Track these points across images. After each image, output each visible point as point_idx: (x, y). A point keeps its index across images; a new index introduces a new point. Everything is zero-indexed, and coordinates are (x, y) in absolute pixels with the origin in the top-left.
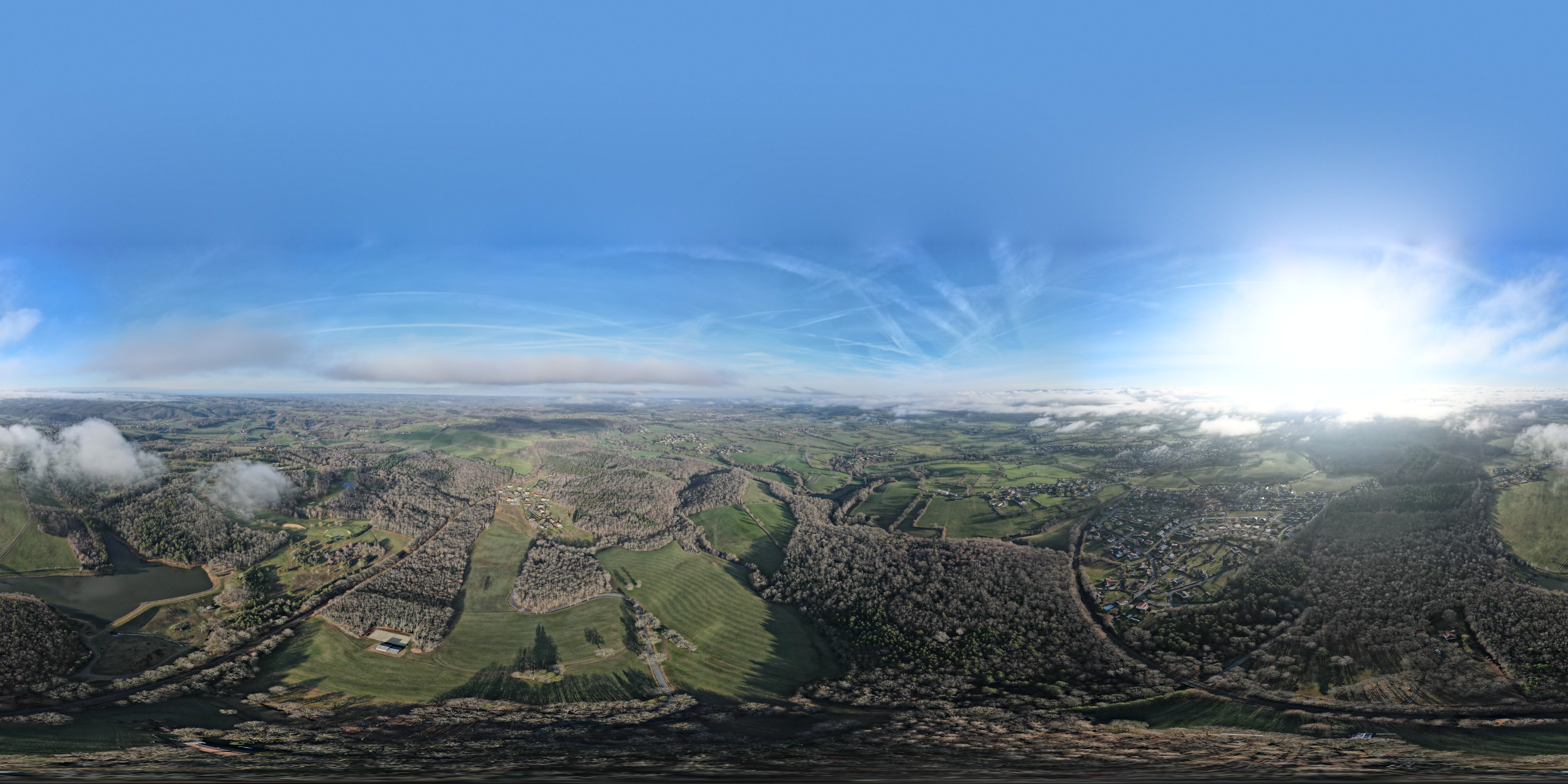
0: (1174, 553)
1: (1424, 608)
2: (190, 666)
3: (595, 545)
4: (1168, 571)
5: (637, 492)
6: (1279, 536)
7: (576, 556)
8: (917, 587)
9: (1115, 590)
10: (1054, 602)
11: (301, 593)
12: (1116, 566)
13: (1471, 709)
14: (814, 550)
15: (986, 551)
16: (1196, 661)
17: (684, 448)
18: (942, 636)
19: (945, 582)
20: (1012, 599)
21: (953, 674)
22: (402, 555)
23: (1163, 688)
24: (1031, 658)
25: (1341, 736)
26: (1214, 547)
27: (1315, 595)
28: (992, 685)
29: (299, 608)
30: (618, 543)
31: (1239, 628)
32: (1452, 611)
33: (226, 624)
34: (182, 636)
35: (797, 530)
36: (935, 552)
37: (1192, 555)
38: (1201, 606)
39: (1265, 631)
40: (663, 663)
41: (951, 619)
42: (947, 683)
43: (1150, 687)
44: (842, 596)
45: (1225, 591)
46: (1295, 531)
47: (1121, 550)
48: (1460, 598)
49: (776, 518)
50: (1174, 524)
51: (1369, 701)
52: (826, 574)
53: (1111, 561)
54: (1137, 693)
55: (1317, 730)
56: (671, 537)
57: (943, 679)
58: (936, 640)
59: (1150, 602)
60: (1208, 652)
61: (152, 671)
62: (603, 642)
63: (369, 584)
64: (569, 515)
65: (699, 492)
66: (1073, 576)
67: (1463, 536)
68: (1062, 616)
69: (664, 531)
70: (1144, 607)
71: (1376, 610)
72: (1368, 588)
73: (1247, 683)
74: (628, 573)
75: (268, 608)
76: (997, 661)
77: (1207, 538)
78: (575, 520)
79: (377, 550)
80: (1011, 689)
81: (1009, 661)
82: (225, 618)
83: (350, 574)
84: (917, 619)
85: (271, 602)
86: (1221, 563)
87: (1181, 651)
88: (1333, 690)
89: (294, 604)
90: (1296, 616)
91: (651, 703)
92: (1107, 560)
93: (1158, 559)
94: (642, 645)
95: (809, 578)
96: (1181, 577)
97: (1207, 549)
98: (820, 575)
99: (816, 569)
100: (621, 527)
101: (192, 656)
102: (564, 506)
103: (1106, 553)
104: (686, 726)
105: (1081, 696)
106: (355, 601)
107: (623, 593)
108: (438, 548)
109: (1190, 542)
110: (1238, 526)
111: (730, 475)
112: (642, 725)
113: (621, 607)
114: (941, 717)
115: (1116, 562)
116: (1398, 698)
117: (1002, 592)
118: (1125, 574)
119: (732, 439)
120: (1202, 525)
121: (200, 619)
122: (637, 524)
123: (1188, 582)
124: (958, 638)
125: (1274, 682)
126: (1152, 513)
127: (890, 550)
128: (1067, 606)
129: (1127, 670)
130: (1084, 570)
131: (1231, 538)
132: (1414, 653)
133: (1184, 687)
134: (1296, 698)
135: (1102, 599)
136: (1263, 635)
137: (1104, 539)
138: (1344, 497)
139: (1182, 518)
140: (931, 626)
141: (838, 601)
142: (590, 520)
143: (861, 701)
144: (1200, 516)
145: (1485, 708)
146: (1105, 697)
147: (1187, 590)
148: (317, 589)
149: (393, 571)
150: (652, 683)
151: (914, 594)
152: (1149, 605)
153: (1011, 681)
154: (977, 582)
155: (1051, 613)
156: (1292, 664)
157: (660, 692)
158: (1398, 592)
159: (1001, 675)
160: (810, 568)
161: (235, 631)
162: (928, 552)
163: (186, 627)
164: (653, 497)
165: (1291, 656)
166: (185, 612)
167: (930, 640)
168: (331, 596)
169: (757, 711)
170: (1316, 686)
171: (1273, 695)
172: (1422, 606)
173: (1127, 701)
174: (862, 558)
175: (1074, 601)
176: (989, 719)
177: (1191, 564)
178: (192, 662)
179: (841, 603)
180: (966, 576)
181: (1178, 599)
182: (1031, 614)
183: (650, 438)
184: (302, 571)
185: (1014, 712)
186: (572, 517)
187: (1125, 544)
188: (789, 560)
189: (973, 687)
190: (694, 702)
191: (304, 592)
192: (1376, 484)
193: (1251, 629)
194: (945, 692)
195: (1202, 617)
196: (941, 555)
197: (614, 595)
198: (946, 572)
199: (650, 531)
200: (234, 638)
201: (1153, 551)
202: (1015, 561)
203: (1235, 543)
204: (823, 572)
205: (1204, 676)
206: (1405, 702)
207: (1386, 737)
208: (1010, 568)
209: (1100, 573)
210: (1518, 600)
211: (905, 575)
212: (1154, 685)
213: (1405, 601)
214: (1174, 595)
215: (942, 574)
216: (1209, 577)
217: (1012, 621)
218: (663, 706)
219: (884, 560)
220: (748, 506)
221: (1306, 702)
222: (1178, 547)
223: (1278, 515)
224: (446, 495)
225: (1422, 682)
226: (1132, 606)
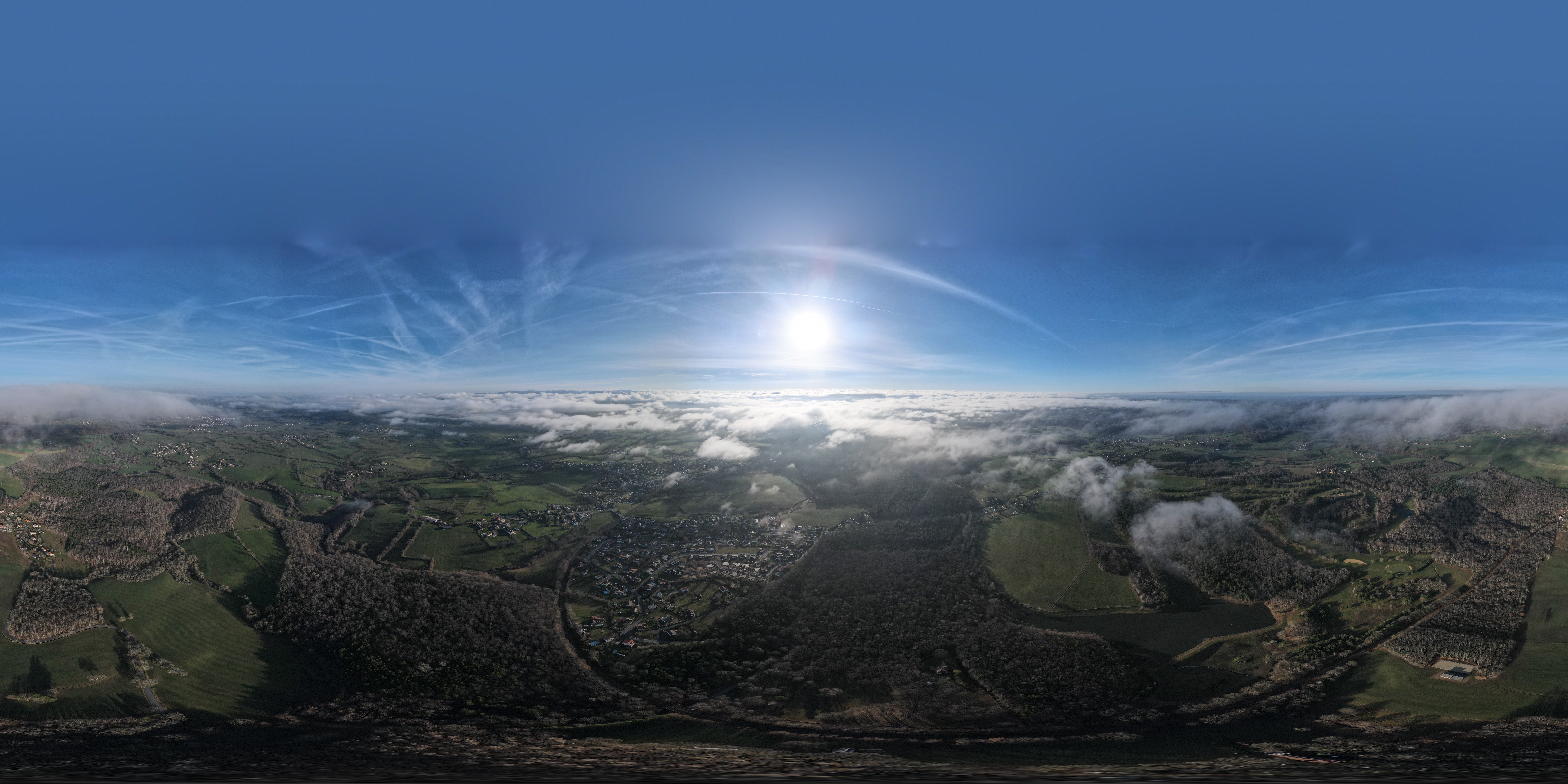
0: (662, 591)
1: (915, 647)
2: (1255, 693)
3: (87, 576)
4: (655, 609)
5: (129, 518)
6: (767, 575)
7: (69, 588)
8: (403, 622)
9: (601, 627)
10: (538, 639)
11: (1364, 627)
12: (603, 603)
13: (968, 730)
14: (306, 584)
15: (472, 587)
16: (680, 691)
17: (176, 462)
18: (425, 667)
19: (430, 618)
20: (497, 635)
21: (433, 698)
22: (1464, 589)
23: (644, 713)
24: (513, 686)
25: (821, 751)
26: (702, 586)
27: (804, 634)
28: (470, 708)
29: (1362, 642)
30: (110, 574)
31: (726, 663)
32: (943, 650)
33: (1290, 657)
34: (1246, 667)
35: (288, 562)
36: (421, 588)
37: (680, 594)
38: (688, 644)
39: (751, 666)
40: (154, 687)
41: (435, 653)
42: (426, 706)
43: (631, 712)
44: (332, 630)
45: (712, 630)
46: (785, 571)
47: (609, 587)
48: (950, 638)
49: (267, 548)
50: (662, 561)
51: (859, 724)
52: (317, 609)
53: (598, 598)
54: (617, 717)
55: (797, 746)
56: (163, 567)
57: (423, 702)
58: (419, 671)
59: (636, 639)
60: (693, 684)
61: (1221, 699)
62: (96, 669)
63: (1432, 619)
64: (61, 542)
65: (190, 516)
66: (559, 612)
67: (954, 576)
68: (545, 651)
69: (156, 562)
70: (631, 643)
71: (866, 650)
72: (859, 629)
73: (732, 709)
74: (120, 605)
75: (1331, 642)
76: (478, 688)
77: (695, 577)
78: (67, 548)
79: (1439, 585)
80: (489, 711)
81: (489, 688)
82: (1288, 651)
83: (1413, 610)
84: (401, 652)
85: (1334, 638)
86: (709, 602)
87: (666, 683)
88: (821, 716)
89: (1357, 638)
90: (785, 653)
91: (145, 720)
92: (594, 597)
93: (646, 598)
94: (135, 671)
95: (301, 612)
96: (669, 616)
97: (695, 588)
98: (312, 609)
99: (308, 604)
100: (114, 558)
101: (1258, 685)
102: (57, 532)
103: (594, 590)
104: (177, 737)
105: (559, 718)
106: (1418, 637)
107: (116, 625)
108: (1499, 582)
109: (679, 580)
110: (726, 564)
111: (221, 497)
112: (135, 736)
113: (114, 637)
114: (420, 732)
115: (603, 599)
116: (889, 722)
117: (487, 629)
118: (612, 612)
119: (224, 450)
120: (690, 563)
121: (1264, 652)
122: (129, 555)
123: (676, 621)
124: (440, 669)
125: (759, 709)
126: (640, 547)
127: (377, 585)
128: (551, 643)
129: (609, 698)
130: (570, 608)
131: (719, 577)
132: (905, 687)
133: (667, 712)
134: (780, 721)
135: (588, 636)
136: (750, 669)
137: (591, 576)
138: (834, 533)
139: (671, 554)
140: (414, 658)
141: (328, 634)
142: (82, 549)
143: (345, 718)
144: (689, 552)
145: (983, 730)
146: (584, 719)
147: (674, 629)
148: (1380, 625)
149: (1455, 607)
150: (145, 703)
151: (399, 630)
152: (635, 641)
153: (490, 704)
154: (462, 619)
155: (535, 648)
156: (778, 694)
157: (154, 711)
158: (888, 633)
159: (481, 699)
160: (302, 602)
161: (1299, 664)
162: (415, 587)
163: (1250, 659)
164: (145, 524)
165: (778, 687)
166: (1248, 646)
167: (413, 670)
168: (1394, 631)
169: (244, 725)
170: (803, 712)
171: (759, 719)
172: (913, 646)
173: (606, 722)
174: (353, 593)
175: (558, 638)
176: (464, 734)
177: (678, 604)
178: (1257, 689)
179: (332, 636)
180: (451, 612)
181: (665, 637)
182: (515, 649)
183: (141, 449)
184: (1365, 605)
185: (487, 729)
186: (64, 545)
187: (613, 580)
188: (281, 594)
189: (451, 708)
190: (185, 718)
191: (1367, 626)
192: (867, 516)
193: (738, 664)
194: (423, 712)
195: (689, 653)
196: (427, 590)
197: (106, 626)
198: (431, 609)
199: (142, 561)
200: (1299, 670)
201: (641, 588)
202: (501, 598)
203: (723, 582)
204: (314, 606)
205: (687, 703)
206: (897, 725)
207: (870, 752)
208: (495, 606)
209: (586, 610)
210: (1011, 640)
211: (391, 610)
212: (636, 710)
213: (896, 641)
214: (661, 633)
215: (428, 610)
216: (697, 617)
217: (495, 655)
218: (155, 722)
219: (370, 595)
220: (239, 534)
221: (790, 724)
222: (666, 586)
223: (768, 552)
224: (1508, 523)
225: (914, 710)
226: (618, 643)
